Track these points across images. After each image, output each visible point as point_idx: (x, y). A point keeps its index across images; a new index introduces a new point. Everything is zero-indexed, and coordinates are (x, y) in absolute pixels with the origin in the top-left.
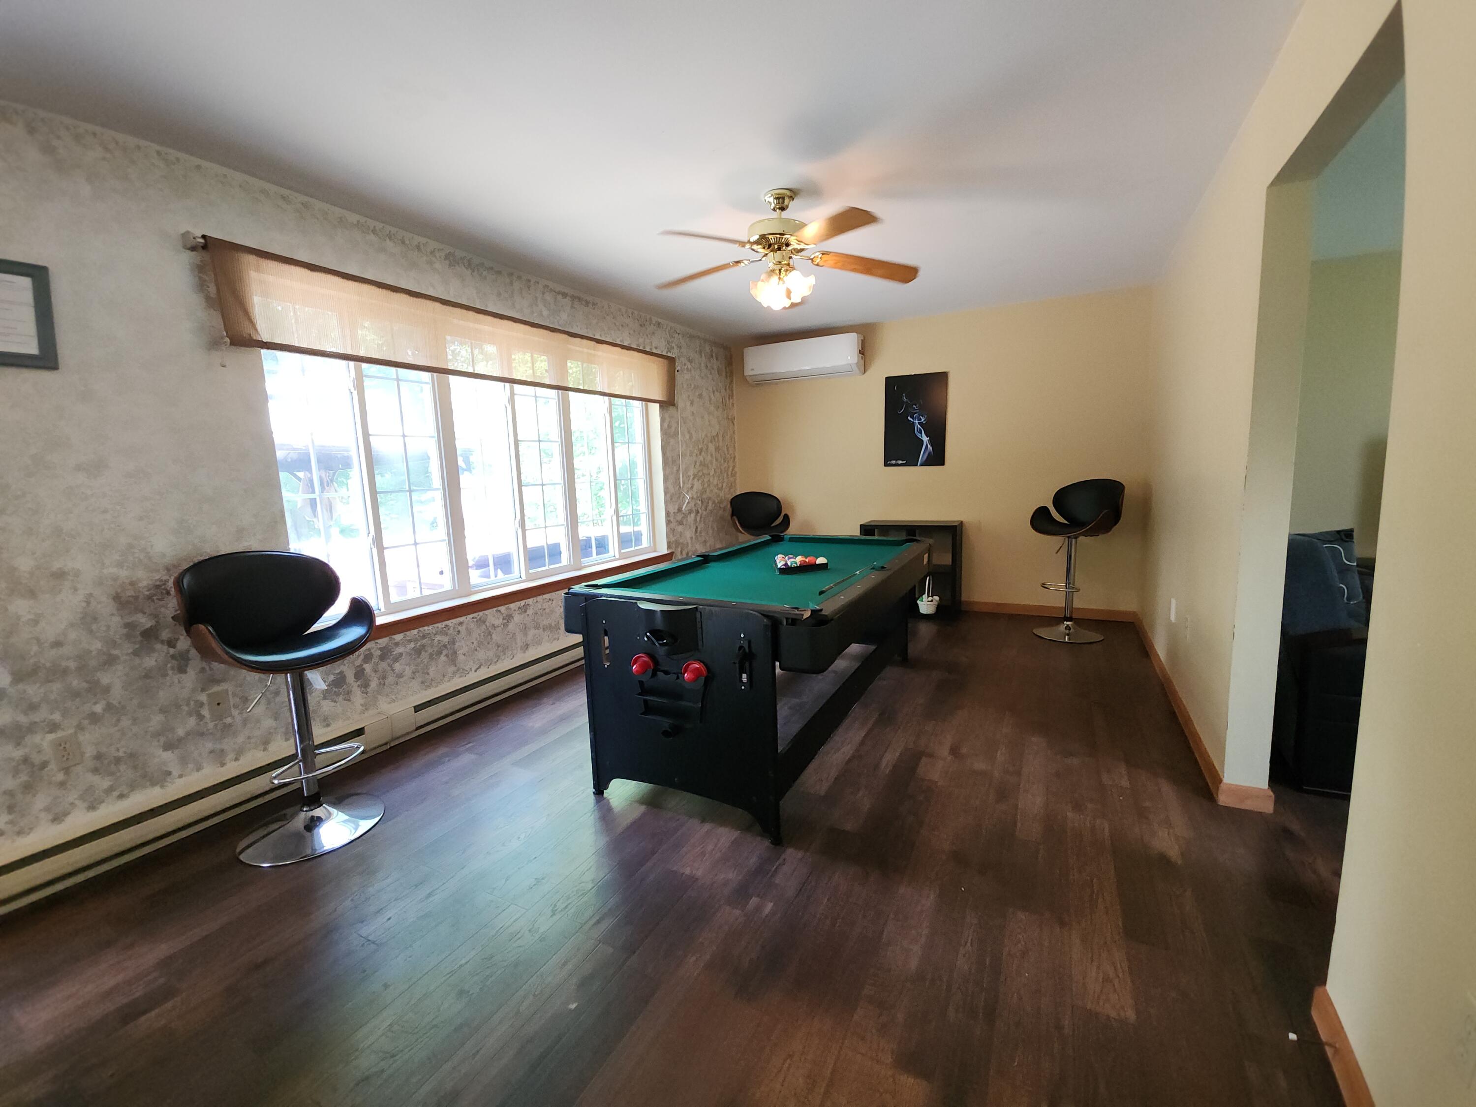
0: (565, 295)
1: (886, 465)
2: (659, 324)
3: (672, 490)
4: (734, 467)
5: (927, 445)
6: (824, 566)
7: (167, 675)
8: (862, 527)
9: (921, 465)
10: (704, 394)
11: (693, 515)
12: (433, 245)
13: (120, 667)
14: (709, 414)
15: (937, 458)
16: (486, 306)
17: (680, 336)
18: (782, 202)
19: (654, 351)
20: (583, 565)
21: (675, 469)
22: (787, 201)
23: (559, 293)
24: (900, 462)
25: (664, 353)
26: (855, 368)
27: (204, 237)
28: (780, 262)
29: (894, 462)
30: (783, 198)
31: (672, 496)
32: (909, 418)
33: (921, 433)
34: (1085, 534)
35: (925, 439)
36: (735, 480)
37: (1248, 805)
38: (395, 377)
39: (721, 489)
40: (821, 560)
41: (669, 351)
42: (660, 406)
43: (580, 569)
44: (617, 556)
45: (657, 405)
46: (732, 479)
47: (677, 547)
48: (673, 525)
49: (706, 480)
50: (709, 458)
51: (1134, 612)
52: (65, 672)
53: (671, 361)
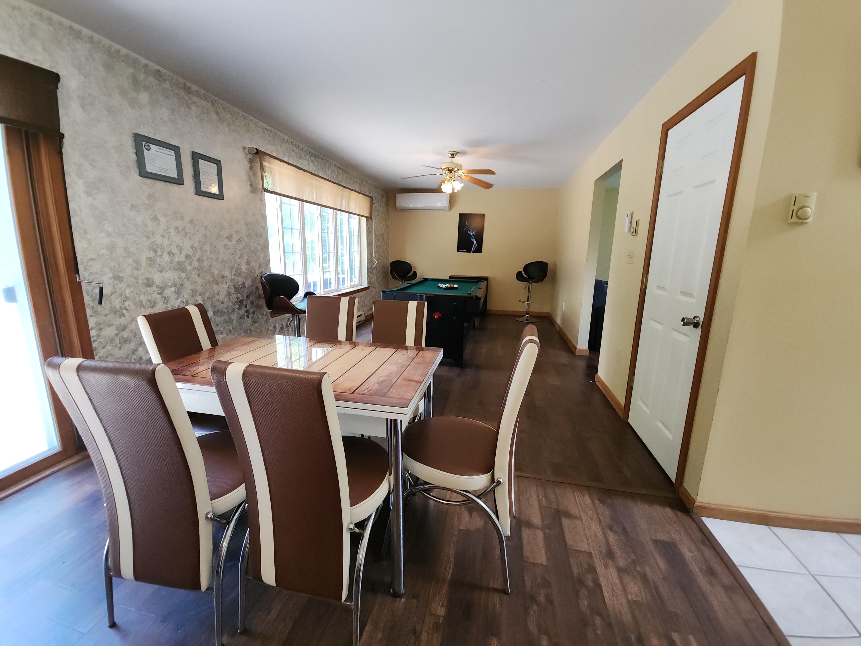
0: (340, 168)
1: (458, 251)
2: (367, 181)
3: (369, 258)
4: (388, 248)
5: (475, 245)
6: (456, 288)
7: (245, 318)
8: (449, 277)
9: (472, 252)
10: (380, 214)
11: (375, 270)
12: (306, 148)
13: (235, 313)
14: (381, 223)
15: (479, 250)
16: (319, 174)
17: (373, 187)
18: (453, 156)
19: (365, 194)
20: (340, 289)
21: (370, 248)
22: (455, 155)
23: (339, 168)
24: (464, 250)
25: (368, 195)
26: (447, 208)
27: (256, 149)
28: (451, 177)
29: (461, 250)
30: (454, 155)
31: (370, 261)
32: (469, 232)
33: (473, 239)
34: (534, 282)
35: (475, 241)
36: (388, 255)
37: (583, 354)
38: (289, 203)
39: (384, 259)
40: (456, 286)
41: (369, 194)
42: (367, 220)
43: (339, 291)
44: (349, 287)
45: (365, 218)
46: (387, 254)
47: (370, 284)
48: (370, 273)
49: (379, 254)
50: (380, 244)
51: (549, 313)
52: (224, 313)
53: (371, 198)
